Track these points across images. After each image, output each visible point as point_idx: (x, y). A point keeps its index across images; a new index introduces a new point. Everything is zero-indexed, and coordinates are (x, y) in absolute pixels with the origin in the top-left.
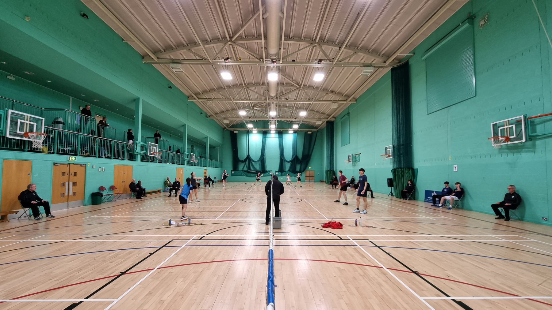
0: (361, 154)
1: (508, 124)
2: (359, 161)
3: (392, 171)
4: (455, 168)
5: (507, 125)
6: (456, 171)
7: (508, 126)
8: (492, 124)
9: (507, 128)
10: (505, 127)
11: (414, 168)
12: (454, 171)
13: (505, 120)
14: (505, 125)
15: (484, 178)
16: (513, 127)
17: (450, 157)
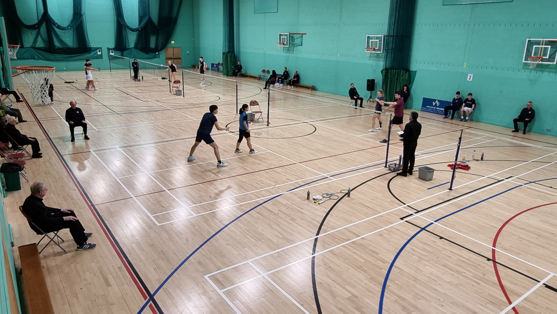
0: (306, 34)
1: (544, 44)
2: (302, 45)
3: (382, 71)
4: (470, 77)
5: (542, 45)
6: (471, 80)
7: (544, 46)
8: (528, 39)
9: (542, 48)
10: (541, 46)
11: (410, 70)
12: (468, 80)
13: (542, 39)
14: (541, 44)
15: (501, 91)
16: (548, 48)
17: (465, 64)
